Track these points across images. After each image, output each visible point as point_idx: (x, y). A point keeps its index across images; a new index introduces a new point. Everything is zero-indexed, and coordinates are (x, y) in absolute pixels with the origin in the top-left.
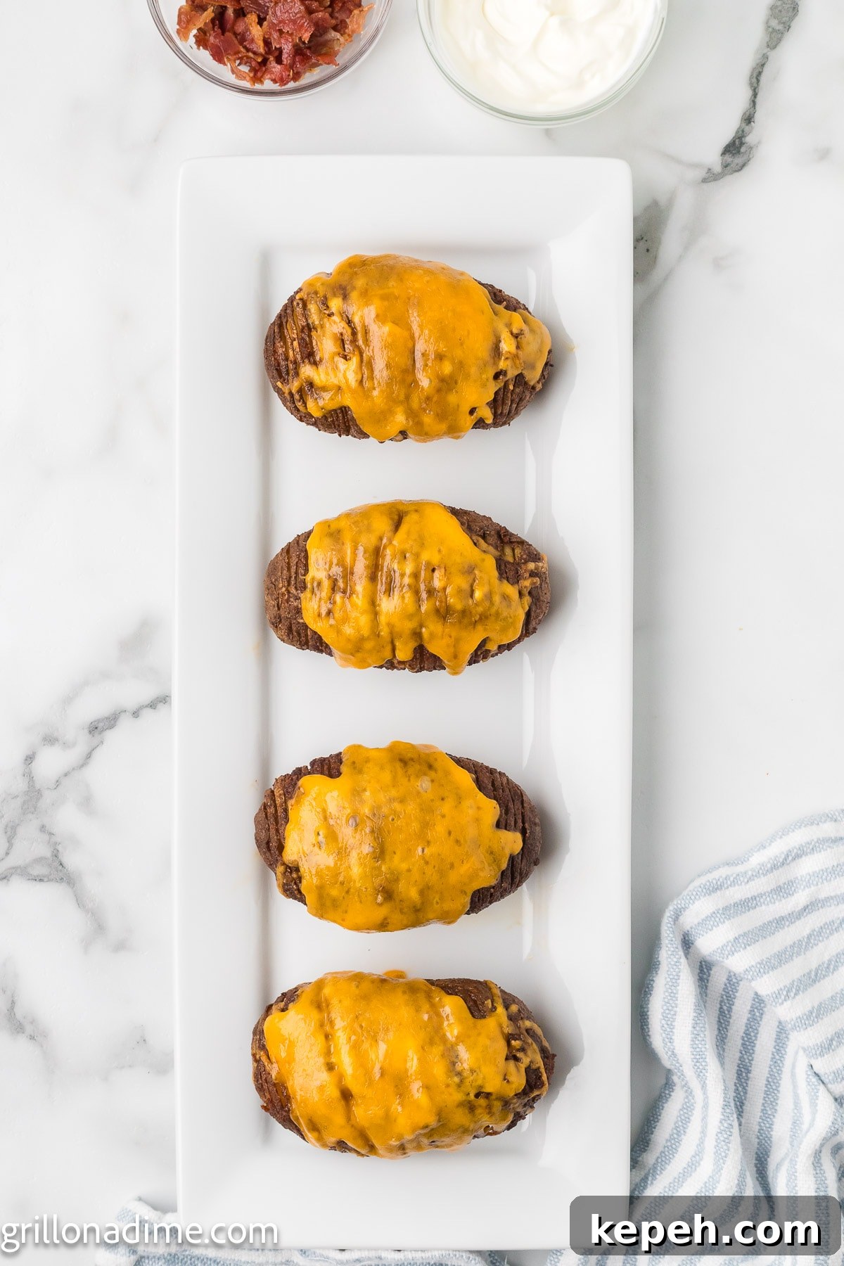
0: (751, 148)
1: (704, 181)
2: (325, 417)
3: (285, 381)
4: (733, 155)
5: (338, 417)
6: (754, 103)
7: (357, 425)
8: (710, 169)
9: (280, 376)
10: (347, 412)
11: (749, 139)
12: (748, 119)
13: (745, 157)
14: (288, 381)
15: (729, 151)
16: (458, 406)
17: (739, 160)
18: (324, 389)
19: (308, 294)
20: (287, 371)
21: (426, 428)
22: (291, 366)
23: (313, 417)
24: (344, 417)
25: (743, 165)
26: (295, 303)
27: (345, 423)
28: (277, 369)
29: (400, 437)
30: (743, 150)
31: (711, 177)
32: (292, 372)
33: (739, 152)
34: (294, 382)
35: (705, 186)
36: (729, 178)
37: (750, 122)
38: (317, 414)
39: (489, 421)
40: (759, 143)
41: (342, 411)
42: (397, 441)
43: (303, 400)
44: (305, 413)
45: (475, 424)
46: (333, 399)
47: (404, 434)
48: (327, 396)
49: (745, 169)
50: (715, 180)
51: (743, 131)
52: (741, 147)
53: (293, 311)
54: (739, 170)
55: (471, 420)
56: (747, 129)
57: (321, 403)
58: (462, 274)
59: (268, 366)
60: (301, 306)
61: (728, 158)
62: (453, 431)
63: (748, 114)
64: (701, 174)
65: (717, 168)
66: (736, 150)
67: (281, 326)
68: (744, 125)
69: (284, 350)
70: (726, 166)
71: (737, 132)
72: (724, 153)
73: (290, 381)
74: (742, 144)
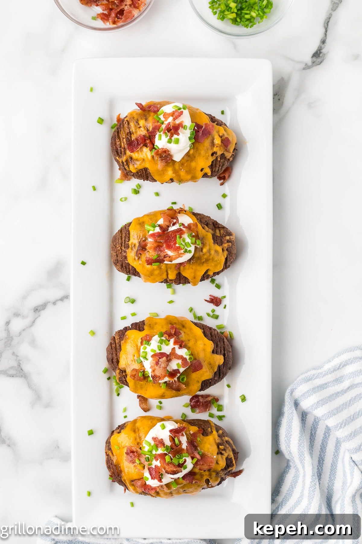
0: (325, 55)
1: (304, 69)
2: (137, 172)
3: (120, 157)
4: (317, 57)
5: (143, 172)
6: (326, 35)
7: (151, 176)
8: (306, 64)
9: (118, 154)
10: (147, 170)
11: (324, 51)
12: (323, 42)
13: (322, 59)
14: (121, 156)
15: (315, 56)
16: (196, 167)
17: (319, 60)
18: (137, 160)
19: (130, 119)
20: (121, 152)
21: (182, 177)
22: (122, 150)
23: (132, 172)
24: (146, 173)
25: (321, 62)
26: (124, 122)
27: (146, 175)
28: (116, 151)
29: (170, 181)
30: (321, 55)
31: (307, 67)
32: (123, 153)
33: (319, 56)
34: (124, 157)
35: (304, 71)
36: (315, 68)
37: (324, 43)
38: (134, 171)
39: (209, 174)
40: (328, 52)
41: (145, 170)
42: (169, 183)
43: (128, 164)
44: (129, 171)
45: (203, 176)
46: (141, 165)
47: (172, 180)
48: (138, 163)
49: (321, 64)
50: (309, 69)
51: (321, 47)
52: (320, 54)
53: (123, 126)
54: (319, 64)
55: (201, 174)
56: (323, 46)
57: (136, 166)
58: (197, 109)
59: (113, 150)
60: (127, 123)
61: (314, 59)
62: (194, 178)
63: (323, 39)
64: (303, 66)
65: (310, 63)
66: (318, 55)
67: (118, 132)
68: (321, 44)
69: (119, 143)
70: (313, 62)
71: (318, 48)
72: (312, 57)
73: (122, 157)
74: (320, 53)
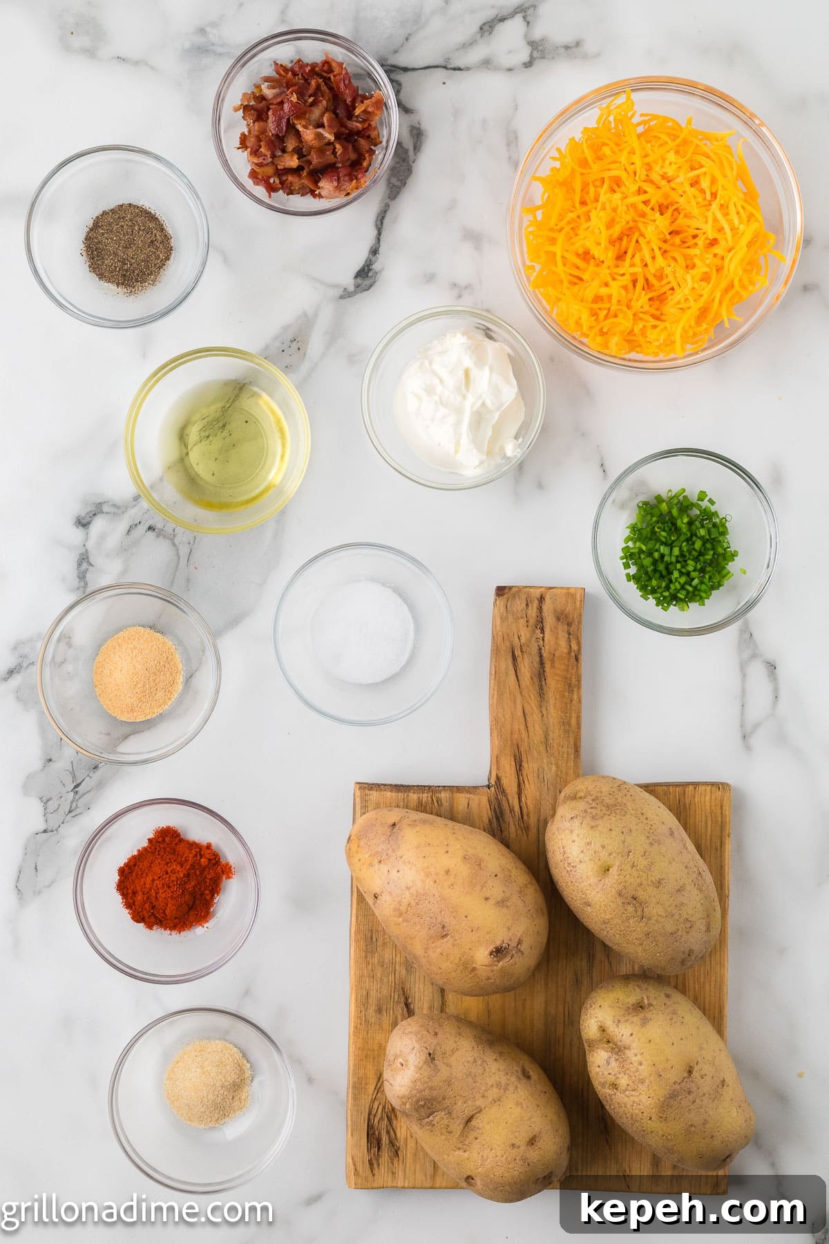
0: (376, 273)
1: (341, 297)
4: (363, 278)
6: (378, 240)
8: (345, 289)
11: (376, 267)
12: (374, 251)
13: (371, 281)
15: (360, 275)
17: (367, 282)
25: (371, 286)
30: (370, 274)
31: (346, 295)
33: (367, 276)
35: (342, 301)
36: (360, 296)
37: (375, 254)
40: (382, 269)
49: (372, 288)
50: (350, 297)
51: (370, 260)
52: (368, 272)
54: (367, 290)
56: (373, 259)
61: (359, 280)
63: (374, 247)
64: (340, 292)
65: (352, 288)
66: (366, 275)
68: (371, 256)
70: (357, 286)
71: (366, 261)
72: (356, 277)
74: (370, 270)
